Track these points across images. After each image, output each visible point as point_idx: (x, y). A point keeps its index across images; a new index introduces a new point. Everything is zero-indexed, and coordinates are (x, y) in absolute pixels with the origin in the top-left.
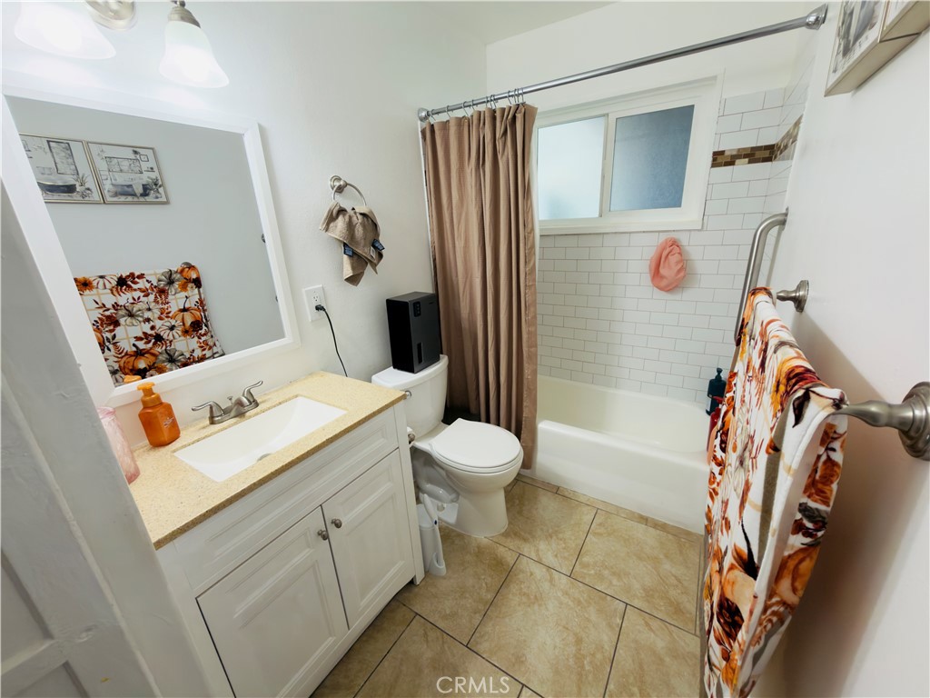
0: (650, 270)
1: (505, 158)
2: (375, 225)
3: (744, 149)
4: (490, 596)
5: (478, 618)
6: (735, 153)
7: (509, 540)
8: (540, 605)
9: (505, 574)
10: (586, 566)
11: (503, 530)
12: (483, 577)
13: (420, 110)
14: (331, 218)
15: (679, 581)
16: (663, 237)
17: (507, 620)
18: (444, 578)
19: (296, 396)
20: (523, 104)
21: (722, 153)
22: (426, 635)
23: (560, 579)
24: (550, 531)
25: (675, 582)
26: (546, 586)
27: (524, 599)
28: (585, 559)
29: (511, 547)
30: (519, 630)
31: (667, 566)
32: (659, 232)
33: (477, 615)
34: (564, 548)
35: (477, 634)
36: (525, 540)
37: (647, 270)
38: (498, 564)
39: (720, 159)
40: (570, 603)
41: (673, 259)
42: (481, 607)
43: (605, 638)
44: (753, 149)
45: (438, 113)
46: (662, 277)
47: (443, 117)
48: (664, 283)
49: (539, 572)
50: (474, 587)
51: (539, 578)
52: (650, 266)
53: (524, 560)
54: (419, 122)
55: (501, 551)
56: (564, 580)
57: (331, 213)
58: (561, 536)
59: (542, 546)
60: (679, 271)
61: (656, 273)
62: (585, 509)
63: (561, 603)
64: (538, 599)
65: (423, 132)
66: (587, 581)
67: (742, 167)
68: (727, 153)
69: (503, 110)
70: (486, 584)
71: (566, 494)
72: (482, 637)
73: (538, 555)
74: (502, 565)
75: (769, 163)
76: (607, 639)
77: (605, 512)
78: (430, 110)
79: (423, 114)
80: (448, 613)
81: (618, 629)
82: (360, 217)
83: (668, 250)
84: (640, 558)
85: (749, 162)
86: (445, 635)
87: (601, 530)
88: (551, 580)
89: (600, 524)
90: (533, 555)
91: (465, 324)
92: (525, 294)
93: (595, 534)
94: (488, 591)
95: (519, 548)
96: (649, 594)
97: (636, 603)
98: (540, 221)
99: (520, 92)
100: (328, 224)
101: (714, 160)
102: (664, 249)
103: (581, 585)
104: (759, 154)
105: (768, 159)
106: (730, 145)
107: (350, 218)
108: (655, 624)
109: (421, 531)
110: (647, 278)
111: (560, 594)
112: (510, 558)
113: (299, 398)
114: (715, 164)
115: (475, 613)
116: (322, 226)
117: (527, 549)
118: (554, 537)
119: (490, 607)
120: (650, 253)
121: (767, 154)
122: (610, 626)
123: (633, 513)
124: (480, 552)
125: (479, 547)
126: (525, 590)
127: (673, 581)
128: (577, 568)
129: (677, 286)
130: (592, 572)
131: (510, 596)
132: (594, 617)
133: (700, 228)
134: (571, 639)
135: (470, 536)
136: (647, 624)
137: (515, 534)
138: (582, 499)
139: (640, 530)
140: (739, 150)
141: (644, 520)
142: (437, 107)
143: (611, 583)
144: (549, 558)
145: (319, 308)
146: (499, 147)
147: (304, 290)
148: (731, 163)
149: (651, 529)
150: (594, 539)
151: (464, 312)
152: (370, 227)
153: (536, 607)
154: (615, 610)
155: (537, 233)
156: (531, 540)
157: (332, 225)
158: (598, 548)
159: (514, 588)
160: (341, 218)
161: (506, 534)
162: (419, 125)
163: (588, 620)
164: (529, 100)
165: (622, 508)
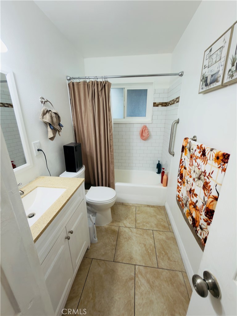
0: (140, 134)
1: (102, 98)
2: (59, 117)
3: (160, 103)
4: (115, 243)
5: (114, 251)
6: (158, 103)
7: (114, 223)
8: (131, 240)
9: (117, 234)
10: (139, 223)
11: (111, 221)
12: (111, 238)
13: (67, 77)
14: (44, 114)
15: (162, 219)
16: (142, 125)
17: (123, 248)
18: (98, 243)
19: (37, 187)
20: (107, 81)
21: (155, 103)
22: (99, 264)
23: (133, 230)
24: (125, 217)
25: (162, 220)
26: (130, 233)
27: (126, 240)
28: (138, 222)
29: (116, 225)
30: (128, 249)
31: (158, 217)
32: (141, 123)
33: (113, 250)
34: (131, 221)
35: (115, 256)
36: (119, 222)
37: (139, 134)
38: (114, 232)
39: (155, 105)
40: (139, 236)
41: (146, 131)
42: (114, 247)
43: (151, 242)
44: (162, 103)
45: (74, 79)
46: (143, 136)
47: (78, 81)
48: (144, 138)
49: (127, 230)
50: (109, 242)
51: (127, 231)
52: (140, 133)
53: (121, 228)
54: (67, 81)
55: (113, 228)
56: (135, 230)
57: (44, 111)
58: (129, 217)
59: (125, 222)
60: (148, 135)
61: (142, 135)
62: (133, 207)
63: (136, 237)
64: (130, 238)
65: (69, 84)
66: (141, 228)
67: (160, 107)
68: (156, 103)
69: (101, 82)
70: (112, 239)
71: (126, 204)
72: (117, 256)
73: (125, 225)
74: (115, 231)
75: (166, 107)
76: (151, 241)
77: (138, 207)
78: (71, 77)
79: (68, 78)
80: (103, 253)
81: (153, 238)
82: (54, 114)
83: (145, 128)
84: (151, 217)
85: (162, 106)
86: (105, 261)
87: (139, 212)
88: (131, 231)
89: (138, 211)
90: (123, 225)
91: (88, 154)
92: (110, 142)
93: (138, 214)
94: (114, 241)
95: (118, 225)
96: (157, 225)
97: (155, 229)
98: (114, 119)
99: (106, 77)
100: (43, 116)
101: (154, 105)
102: (143, 128)
103: (139, 229)
104: (164, 104)
105: (166, 106)
106: (158, 101)
107: (51, 114)
108: (161, 233)
109: (89, 228)
110: (139, 137)
111: (135, 234)
112: (117, 229)
113: (38, 188)
114: (154, 106)
115: (112, 250)
116: (41, 117)
117: (121, 224)
118: (127, 218)
119: (116, 246)
120: (140, 130)
121: (165, 104)
122: (151, 238)
123: (145, 205)
124: (106, 230)
125: (105, 229)
126: (125, 237)
127: (161, 220)
128: (137, 225)
129: (147, 139)
130: (141, 225)
131: (121, 240)
132: (146, 237)
133: (151, 123)
134: (143, 246)
135: (101, 226)
136: (159, 234)
137: (115, 221)
138: (130, 205)
139: (149, 209)
140: (159, 103)
141: (148, 206)
142: (74, 76)
143: (147, 226)
144: (128, 225)
145: (38, 150)
146: (100, 94)
147: (32, 143)
148: (157, 106)
149: (151, 208)
150: (138, 215)
151: (88, 149)
152: (58, 118)
153: (130, 240)
154: (151, 233)
155: (113, 123)
156: (121, 221)
157: (44, 116)
158: (140, 218)
159: (121, 238)
160: (47, 114)
161: (113, 222)
162: (67, 82)
163: (145, 238)
164: (109, 80)
165: (142, 204)
